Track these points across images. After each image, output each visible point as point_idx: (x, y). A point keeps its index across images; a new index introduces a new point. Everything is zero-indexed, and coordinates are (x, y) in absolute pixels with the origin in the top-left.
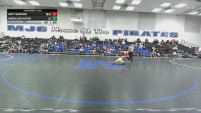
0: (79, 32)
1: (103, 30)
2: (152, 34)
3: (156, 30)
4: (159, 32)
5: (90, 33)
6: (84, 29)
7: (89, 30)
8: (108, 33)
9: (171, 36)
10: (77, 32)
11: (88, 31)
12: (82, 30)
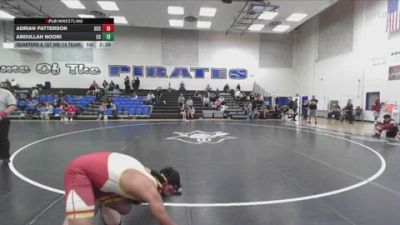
0: (33, 71)
1: (87, 65)
2: (193, 74)
3: (201, 65)
4: (207, 69)
5: (57, 72)
6: (45, 65)
7: (55, 66)
8: (99, 71)
9: (233, 77)
10: (29, 70)
11: (55, 68)
12: (39, 67)
